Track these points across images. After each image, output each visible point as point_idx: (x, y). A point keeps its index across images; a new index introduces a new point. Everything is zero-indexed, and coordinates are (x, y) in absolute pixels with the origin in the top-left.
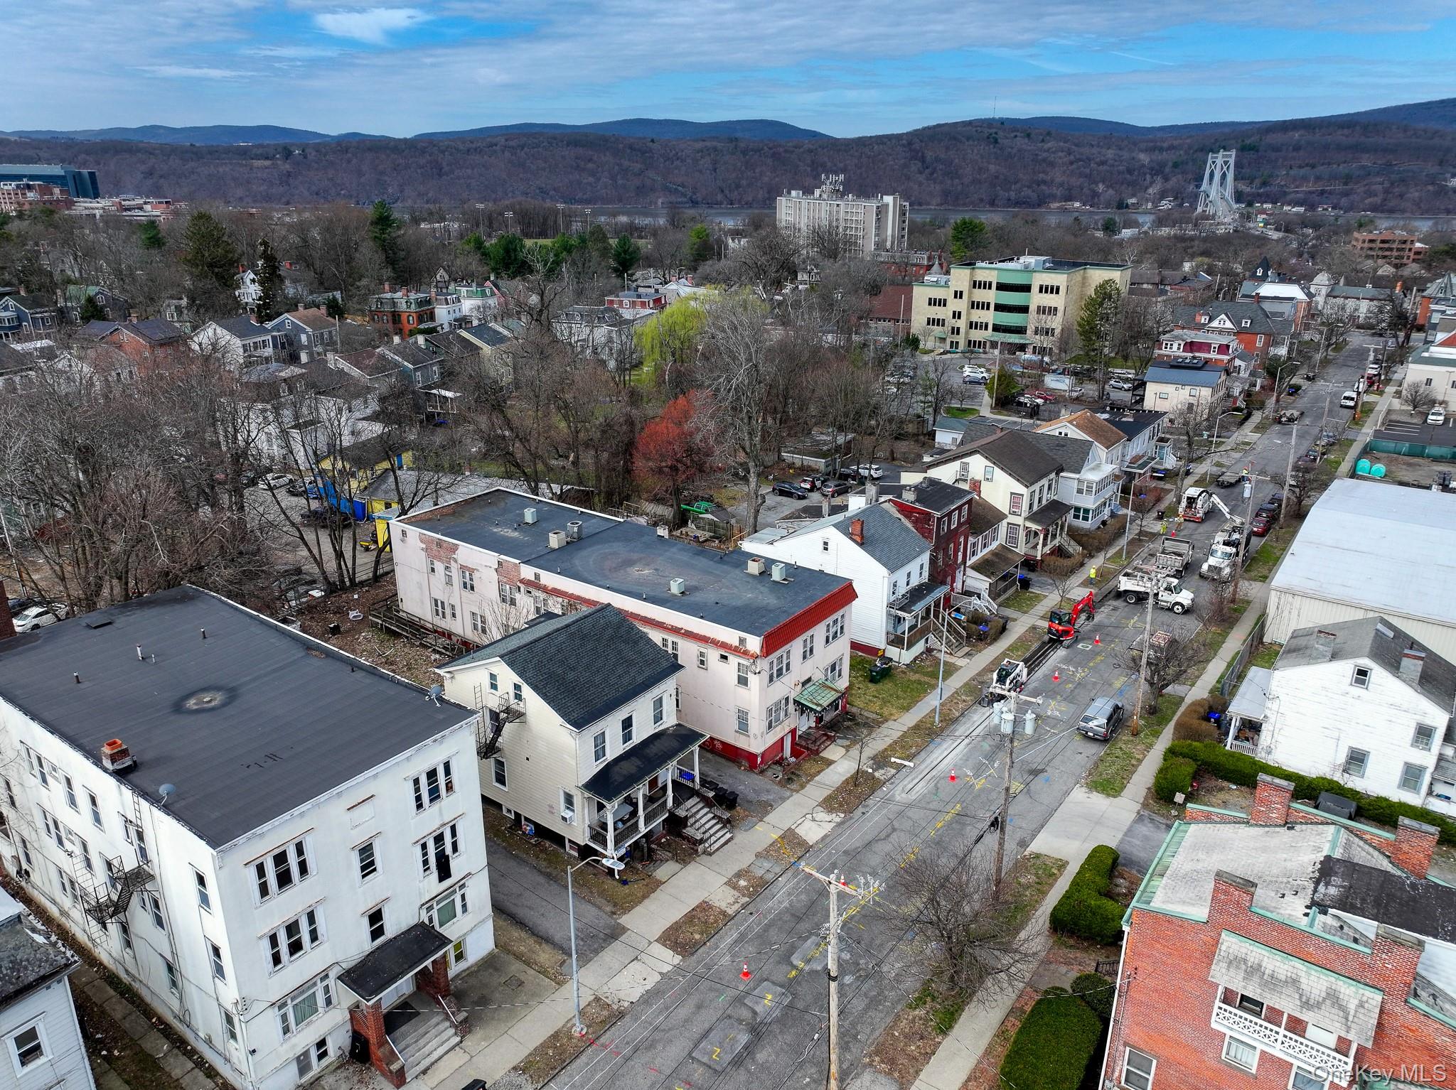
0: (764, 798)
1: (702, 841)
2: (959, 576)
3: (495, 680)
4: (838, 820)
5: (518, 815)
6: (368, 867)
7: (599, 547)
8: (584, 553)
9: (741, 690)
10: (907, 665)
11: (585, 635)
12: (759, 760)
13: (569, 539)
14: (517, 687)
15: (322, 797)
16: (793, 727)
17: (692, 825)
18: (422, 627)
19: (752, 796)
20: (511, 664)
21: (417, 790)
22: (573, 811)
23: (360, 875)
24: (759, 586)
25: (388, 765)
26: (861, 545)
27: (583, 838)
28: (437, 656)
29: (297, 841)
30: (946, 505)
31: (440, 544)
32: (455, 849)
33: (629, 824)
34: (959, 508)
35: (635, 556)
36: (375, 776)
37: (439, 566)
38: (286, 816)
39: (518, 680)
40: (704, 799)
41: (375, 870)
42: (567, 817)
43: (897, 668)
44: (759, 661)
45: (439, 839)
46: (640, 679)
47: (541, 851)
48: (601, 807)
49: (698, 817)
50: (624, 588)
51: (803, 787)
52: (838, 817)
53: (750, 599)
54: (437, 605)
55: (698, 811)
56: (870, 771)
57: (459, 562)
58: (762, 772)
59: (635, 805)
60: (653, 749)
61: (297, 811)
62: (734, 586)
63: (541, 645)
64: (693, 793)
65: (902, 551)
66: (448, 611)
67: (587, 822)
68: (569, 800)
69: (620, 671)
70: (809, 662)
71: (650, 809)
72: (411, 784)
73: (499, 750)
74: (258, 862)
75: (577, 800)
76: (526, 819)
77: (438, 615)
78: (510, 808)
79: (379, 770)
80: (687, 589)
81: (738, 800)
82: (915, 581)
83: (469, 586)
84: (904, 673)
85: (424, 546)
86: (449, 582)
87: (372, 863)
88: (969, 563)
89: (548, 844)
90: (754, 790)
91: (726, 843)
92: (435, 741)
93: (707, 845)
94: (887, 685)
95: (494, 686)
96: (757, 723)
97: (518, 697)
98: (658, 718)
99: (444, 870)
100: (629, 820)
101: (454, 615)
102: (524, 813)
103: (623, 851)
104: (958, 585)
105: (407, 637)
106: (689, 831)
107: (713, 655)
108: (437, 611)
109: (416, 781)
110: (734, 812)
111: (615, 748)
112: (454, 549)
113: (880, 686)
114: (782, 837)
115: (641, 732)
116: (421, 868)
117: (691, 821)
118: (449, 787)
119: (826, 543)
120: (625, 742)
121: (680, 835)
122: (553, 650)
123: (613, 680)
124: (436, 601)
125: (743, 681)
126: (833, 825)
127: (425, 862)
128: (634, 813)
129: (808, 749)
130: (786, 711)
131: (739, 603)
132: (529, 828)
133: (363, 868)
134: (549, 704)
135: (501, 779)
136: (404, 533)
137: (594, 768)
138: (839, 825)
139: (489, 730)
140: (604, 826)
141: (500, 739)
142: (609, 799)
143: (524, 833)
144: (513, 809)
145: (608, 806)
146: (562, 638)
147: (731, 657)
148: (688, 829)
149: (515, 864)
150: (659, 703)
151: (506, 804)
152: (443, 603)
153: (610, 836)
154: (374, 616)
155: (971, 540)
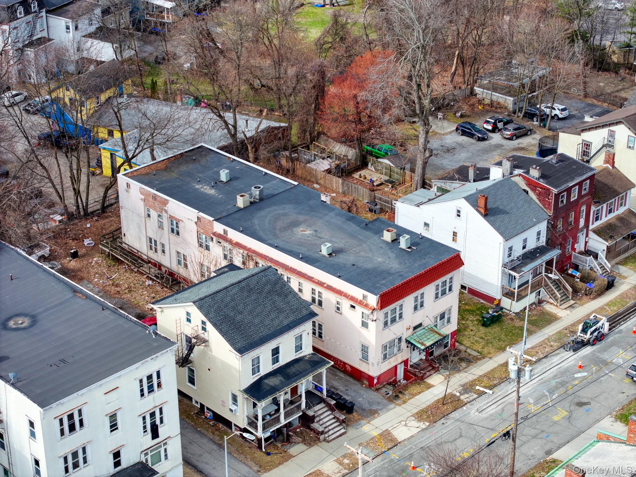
0: (374, 407)
1: (322, 433)
2: (582, 238)
3: (190, 316)
4: (424, 427)
5: (202, 406)
6: (114, 427)
7: (276, 208)
8: (262, 213)
9: (363, 330)
10: (516, 313)
11: (251, 289)
12: (375, 381)
13: (252, 200)
14: (203, 323)
15: (93, 386)
16: (405, 359)
17: (318, 422)
18: (139, 258)
19: (366, 406)
20: (200, 308)
21: (141, 386)
22: (237, 406)
23: (109, 430)
24: (389, 252)
25: (126, 371)
26: (485, 216)
27: (243, 424)
28: (150, 282)
29: (79, 408)
30: (567, 181)
31: (155, 197)
32: (162, 422)
33: (273, 417)
34: (580, 184)
35: (301, 218)
36: (119, 377)
37: (154, 214)
38: (75, 395)
39: (205, 319)
40: (328, 405)
41: (117, 428)
42: (233, 409)
43: (507, 315)
44: (375, 313)
45: (153, 415)
46: (286, 322)
47: (216, 430)
48: (255, 405)
49: (322, 417)
50: (287, 247)
51: (404, 402)
52: (423, 425)
53: (380, 263)
54: (151, 242)
55: (323, 413)
56: (458, 394)
57: (169, 213)
58: (377, 390)
59: (278, 405)
60: (293, 370)
61: (80, 392)
62: (371, 250)
63: (220, 295)
64: (322, 400)
65: (520, 221)
66: (159, 248)
67: (246, 414)
68: (235, 399)
69: (273, 316)
70: (420, 312)
71: (288, 409)
72: (138, 382)
73: (191, 362)
74: (60, 417)
75: (240, 399)
76: (208, 409)
77: (151, 249)
78: (198, 400)
79: (122, 373)
80: (334, 252)
81: (355, 407)
82: (532, 245)
83: (175, 232)
84: (512, 319)
85: (143, 197)
86: (161, 227)
87: (116, 424)
88: (591, 227)
89: (221, 425)
90: (369, 402)
91: (341, 435)
92: (152, 359)
93: (326, 435)
94: (495, 329)
95: (189, 320)
96: (375, 355)
97: (204, 329)
98: (299, 348)
99: (155, 434)
100: (274, 414)
101: (163, 251)
102: (206, 404)
103: (268, 434)
104: (580, 246)
105: (127, 264)
106: (315, 425)
107: (345, 304)
108: (151, 246)
109: (141, 381)
110: (351, 416)
111: (266, 367)
112: (165, 203)
113: (489, 329)
114: (380, 435)
115: (285, 358)
116: (142, 431)
117: (317, 419)
118: (159, 385)
119: (459, 211)
120: (274, 363)
121: (309, 428)
122: (228, 299)
123: (267, 322)
124: (151, 239)
125: (365, 325)
126: (419, 430)
127: (145, 427)
128: (278, 411)
129: (415, 375)
130: (400, 347)
131: (369, 266)
132: (209, 415)
133: (111, 427)
134: (223, 336)
135: (192, 381)
136: (128, 185)
137: (251, 379)
138: (423, 430)
139: (184, 349)
140: (256, 417)
141: (192, 355)
142: (259, 400)
143: (206, 417)
144: (199, 401)
145: (259, 404)
146: (235, 290)
147: (357, 307)
148: (315, 424)
149: (199, 436)
150: (299, 338)
151: (195, 397)
152: (155, 241)
153: (260, 423)
154: (103, 245)
155: (593, 208)
